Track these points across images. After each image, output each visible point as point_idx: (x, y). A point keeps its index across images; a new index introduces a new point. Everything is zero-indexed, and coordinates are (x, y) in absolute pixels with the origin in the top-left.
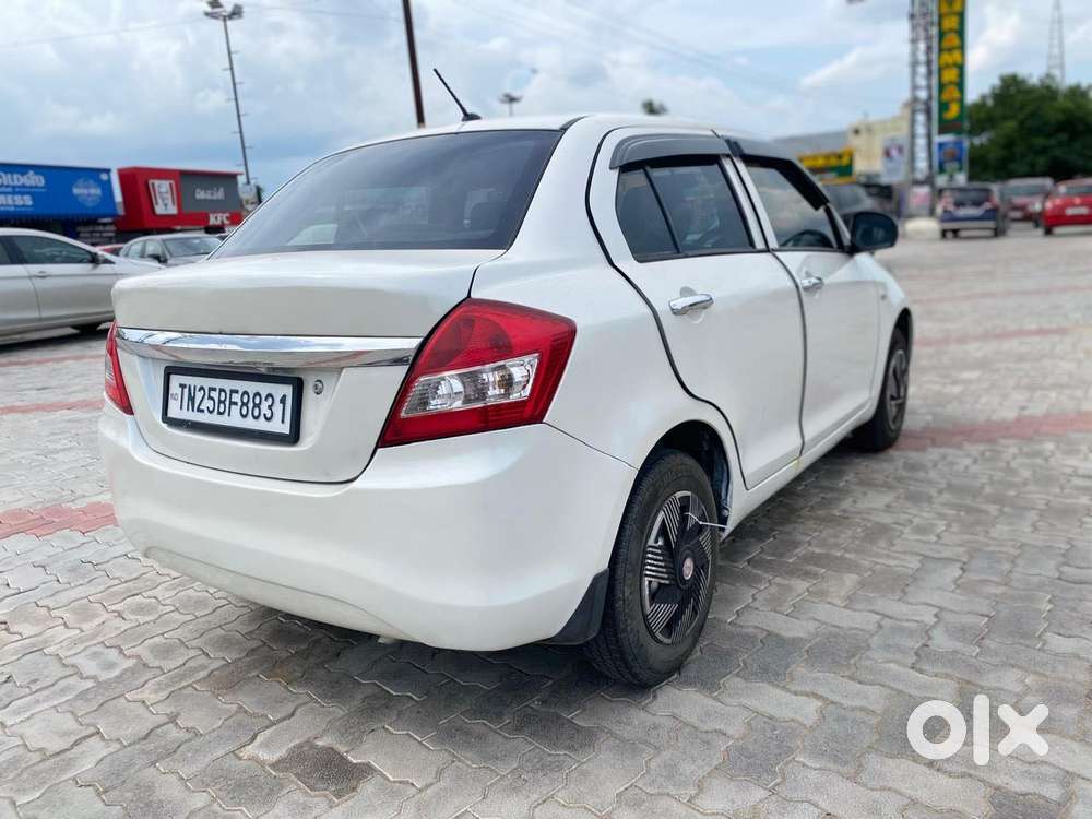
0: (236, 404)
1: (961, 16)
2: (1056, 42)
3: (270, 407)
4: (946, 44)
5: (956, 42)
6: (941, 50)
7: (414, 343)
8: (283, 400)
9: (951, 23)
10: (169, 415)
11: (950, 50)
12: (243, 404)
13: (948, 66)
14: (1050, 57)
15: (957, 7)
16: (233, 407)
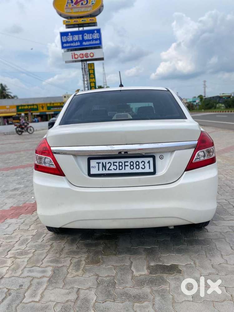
0: (128, 166)
1: (94, 70)
2: (105, 79)
3: (144, 165)
4: (91, 77)
5: (93, 77)
6: (90, 78)
7: (196, 142)
8: (149, 162)
9: (91, 72)
10: (91, 173)
11: (92, 78)
12: (131, 165)
13: (92, 82)
14: (104, 82)
15: (93, 68)
16: (126, 167)
